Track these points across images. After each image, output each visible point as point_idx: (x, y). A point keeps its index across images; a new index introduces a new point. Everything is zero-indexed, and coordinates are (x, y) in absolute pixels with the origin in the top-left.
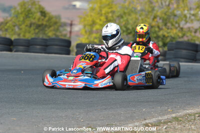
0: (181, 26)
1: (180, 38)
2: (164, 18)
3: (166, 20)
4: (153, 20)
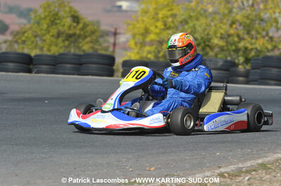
0: (271, 34)
1: (268, 51)
2: (245, 23)
3: (249, 26)
4: (231, 26)
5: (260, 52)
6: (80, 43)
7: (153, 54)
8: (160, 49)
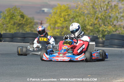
0: (114, 24)
1: (114, 32)
2: (102, 18)
3: (104, 20)
4: (96, 19)
5: (110, 32)
6: (25, 27)
7: (59, 33)
8: (62, 31)
